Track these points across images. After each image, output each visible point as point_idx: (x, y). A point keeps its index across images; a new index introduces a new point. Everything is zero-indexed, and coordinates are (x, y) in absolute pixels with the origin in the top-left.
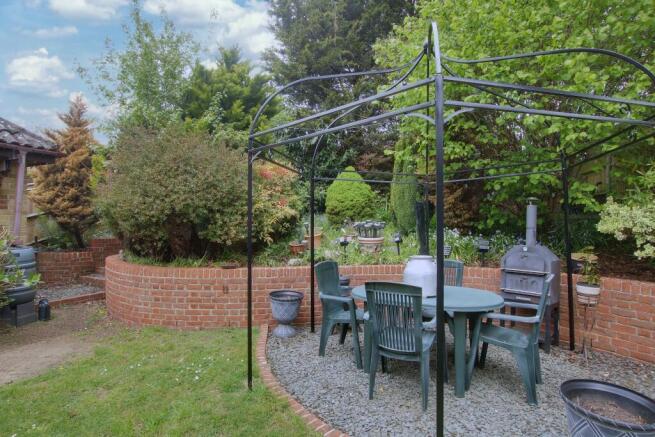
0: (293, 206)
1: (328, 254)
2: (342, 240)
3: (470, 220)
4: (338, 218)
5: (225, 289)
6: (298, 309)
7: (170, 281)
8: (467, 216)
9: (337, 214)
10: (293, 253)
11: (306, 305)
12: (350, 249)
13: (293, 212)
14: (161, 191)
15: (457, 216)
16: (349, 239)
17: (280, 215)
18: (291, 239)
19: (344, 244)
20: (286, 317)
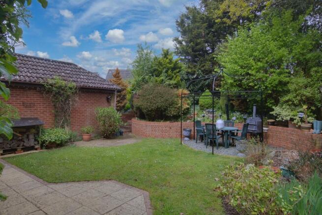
0: (188, 104)
1: (199, 119)
2: (203, 115)
3: (245, 109)
4: (203, 108)
5: (171, 128)
6: (190, 133)
7: (156, 126)
8: (243, 108)
9: (202, 106)
10: (188, 119)
11: (192, 133)
12: (205, 118)
13: (188, 106)
14: (155, 102)
15: (240, 108)
16: (205, 115)
17: (185, 107)
18: (187, 115)
19: (204, 116)
20: (187, 135)
